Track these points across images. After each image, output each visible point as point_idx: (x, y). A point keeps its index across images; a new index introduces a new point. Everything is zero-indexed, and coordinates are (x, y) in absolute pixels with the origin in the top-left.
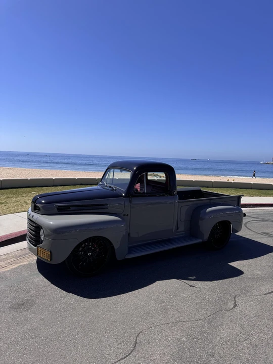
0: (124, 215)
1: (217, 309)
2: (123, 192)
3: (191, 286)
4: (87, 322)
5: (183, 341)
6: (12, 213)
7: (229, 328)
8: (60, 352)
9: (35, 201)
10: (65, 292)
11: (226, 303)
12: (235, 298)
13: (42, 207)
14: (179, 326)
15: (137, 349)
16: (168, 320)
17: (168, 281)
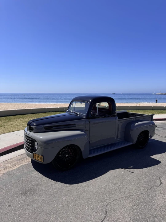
0: (86, 130)
1: (150, 186)
2: (84, 116)
3: (131, 172)
4: (72, 200)
5: (135, 208)
6: (9, 132)
7: (161, 197)
9: (29, 124)
10: (54, 181)
11: (155, 182)
12: (159, 178)
13: (35, 128)
14: (130, 199)
15: (108, 216)
16: (122, 195)
17: (116, 170)
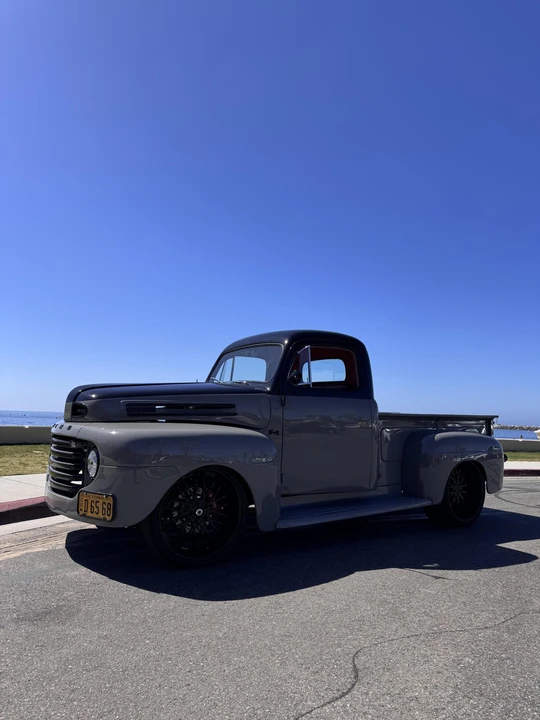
0: (271, 433)
1: (514, 610)
2: (266, 385)
3: (437, 578)
5: (469, 664)
8: (169, 692)
9: (74, 398)
10: (148, 592)
14: (444, 640)
15: (364, 680)
16: (412, 629)
17: (380, 570)
